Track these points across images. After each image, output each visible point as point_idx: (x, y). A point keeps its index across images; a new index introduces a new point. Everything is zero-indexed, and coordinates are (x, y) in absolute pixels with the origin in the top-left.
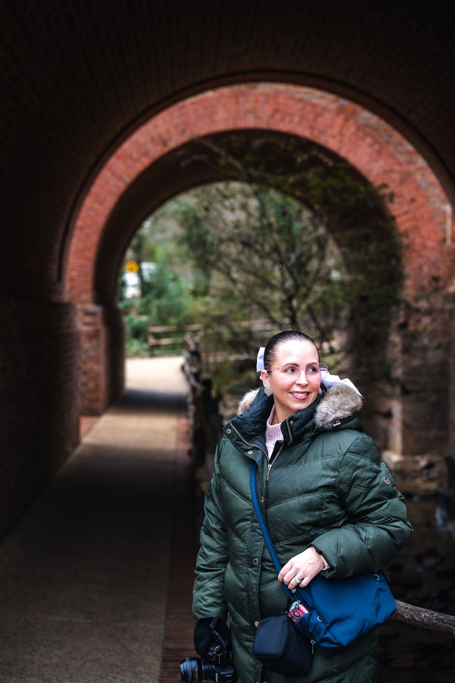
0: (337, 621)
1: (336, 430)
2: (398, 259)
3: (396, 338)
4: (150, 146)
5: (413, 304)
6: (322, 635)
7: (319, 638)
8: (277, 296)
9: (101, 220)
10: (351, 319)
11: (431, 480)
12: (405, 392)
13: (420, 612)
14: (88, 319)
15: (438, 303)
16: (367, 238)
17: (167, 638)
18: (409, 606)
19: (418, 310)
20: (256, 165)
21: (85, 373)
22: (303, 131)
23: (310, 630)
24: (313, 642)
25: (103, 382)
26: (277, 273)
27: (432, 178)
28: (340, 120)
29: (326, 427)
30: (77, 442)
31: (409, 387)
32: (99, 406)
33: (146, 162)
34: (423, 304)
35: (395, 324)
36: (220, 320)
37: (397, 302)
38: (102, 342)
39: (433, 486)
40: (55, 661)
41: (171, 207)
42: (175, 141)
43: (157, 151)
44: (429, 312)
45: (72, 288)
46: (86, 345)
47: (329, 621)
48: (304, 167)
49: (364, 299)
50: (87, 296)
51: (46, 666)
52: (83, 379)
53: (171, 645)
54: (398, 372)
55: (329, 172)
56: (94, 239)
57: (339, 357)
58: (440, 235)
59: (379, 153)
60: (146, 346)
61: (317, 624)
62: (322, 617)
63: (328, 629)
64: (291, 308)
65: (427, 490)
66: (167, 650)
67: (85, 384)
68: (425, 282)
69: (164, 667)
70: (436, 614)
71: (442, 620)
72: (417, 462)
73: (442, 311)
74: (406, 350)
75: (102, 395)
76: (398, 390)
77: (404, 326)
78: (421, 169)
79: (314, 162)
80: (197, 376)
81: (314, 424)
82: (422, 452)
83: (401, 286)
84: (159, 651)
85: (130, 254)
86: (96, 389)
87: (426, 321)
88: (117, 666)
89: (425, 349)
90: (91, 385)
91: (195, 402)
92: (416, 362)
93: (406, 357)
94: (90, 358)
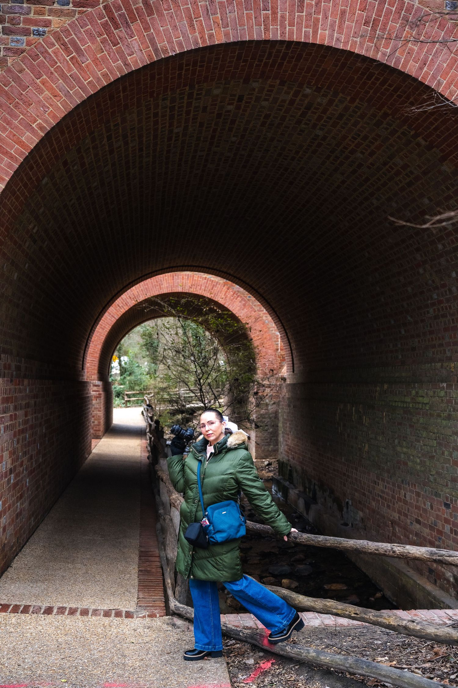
0: (219, 532)
1: (236, 449)
2: (254, 360)
3: (252, 400)
4: (129, 300)
5: (261, 382)
6: (211, 535)
7: (210, 536)
8: (192, 379)
9: (103, 338)
10: (230, 390)
11: (270, 471)
12: (257, 427)
13: (256, 525)
14: (95, 388)
15: (273, 382)
16: (238, 349)
17: (141, 546)
18: (252, 523)
19: (263, 386)
20: (183, 312)
21: (93, 417)
22: (207, 295)
23: (208, 532)
24: (207, 537)
25: (102, 421)
26: (193, 366)
27: (270, 318)
28: (225, 288)
29: (232, 447)
30: (90, 452)
31: (258, 424)
32: (100, 433)
33: (127, 308)
34: (266, 382)
35: (252, 392)
36: (163, 389)
37: (253, 382)
38: (102, 400)
39: (271, 474)
40: (88, 557)
41: (138, 329)
42: (141, 298)
43: (132, 303)
44: (269, 386)
45: (88, 372)
46: (94, 402)
47: (216, 530)
48: (207, 313)
49: (237, 380)
50: (95, 376)
51: (84, 559)
52: (92, 420)
53: (143, 550)
54: (254, 417)
55: (220, 316)
56: (99, 347)
57: (225, 408)
58: (275, 347)
59: (244, 305)
60: (123, 401)
61: (211, 530)
62: (213, 528)
63: (215, 533)
64: (200, 384)
65: (269, 477)
66: (141, 552)
67: (93, 422)
68: (267, 371)
69: (140, 559)
70: (263, 525)
71: (265, 528)
72: (263, 462)
73: (276, 386)
74: (258, 405)
75: (102, 428)
76: (253, 426)
77: (256, 393)
78: (265, 314)
79: (212, 311)
80: (151, 418)
81: (227, 446)
82: (266, 457)
83: (256, 374)
84: (137, 552)
85: (116, 353)
86: (99, 425)
87: (268, 390)
88: (118, 559)
89: (267, 405)
90: (96, 422)
91: (150, 432)
92: (263, 411)
93: (257, 409)
94: (96, 408)
